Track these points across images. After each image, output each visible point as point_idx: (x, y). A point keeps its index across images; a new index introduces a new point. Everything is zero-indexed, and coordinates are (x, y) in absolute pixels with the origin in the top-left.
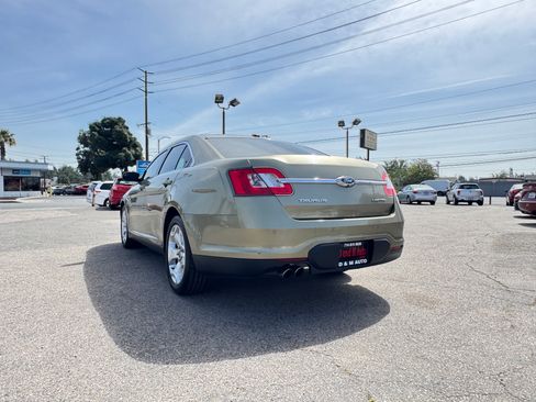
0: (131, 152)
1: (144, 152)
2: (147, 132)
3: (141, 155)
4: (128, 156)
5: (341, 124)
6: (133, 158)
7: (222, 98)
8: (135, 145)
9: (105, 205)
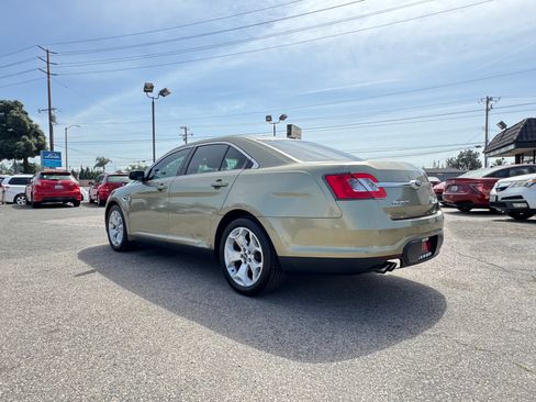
0: (33, 141)
1: (48, 141)
2: (51, 119)
3: (44, 144)
4: (28, 146)
5: (269, 119)
6: (35, 148)
7: (152, 87)
8: (37, 134)
9: (15, 202)
